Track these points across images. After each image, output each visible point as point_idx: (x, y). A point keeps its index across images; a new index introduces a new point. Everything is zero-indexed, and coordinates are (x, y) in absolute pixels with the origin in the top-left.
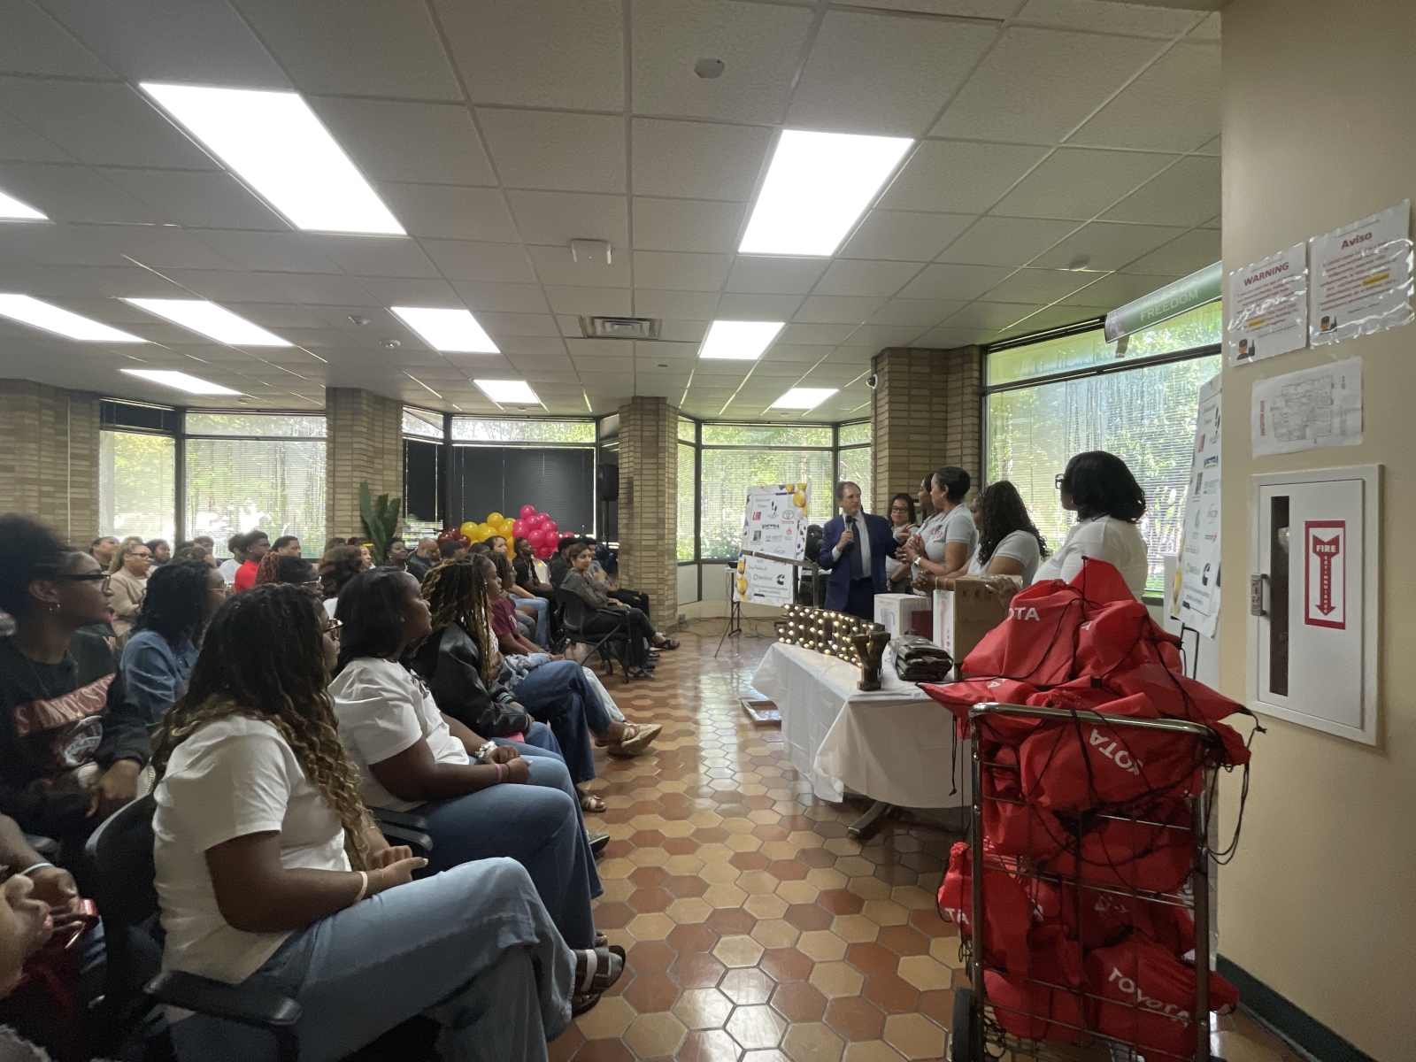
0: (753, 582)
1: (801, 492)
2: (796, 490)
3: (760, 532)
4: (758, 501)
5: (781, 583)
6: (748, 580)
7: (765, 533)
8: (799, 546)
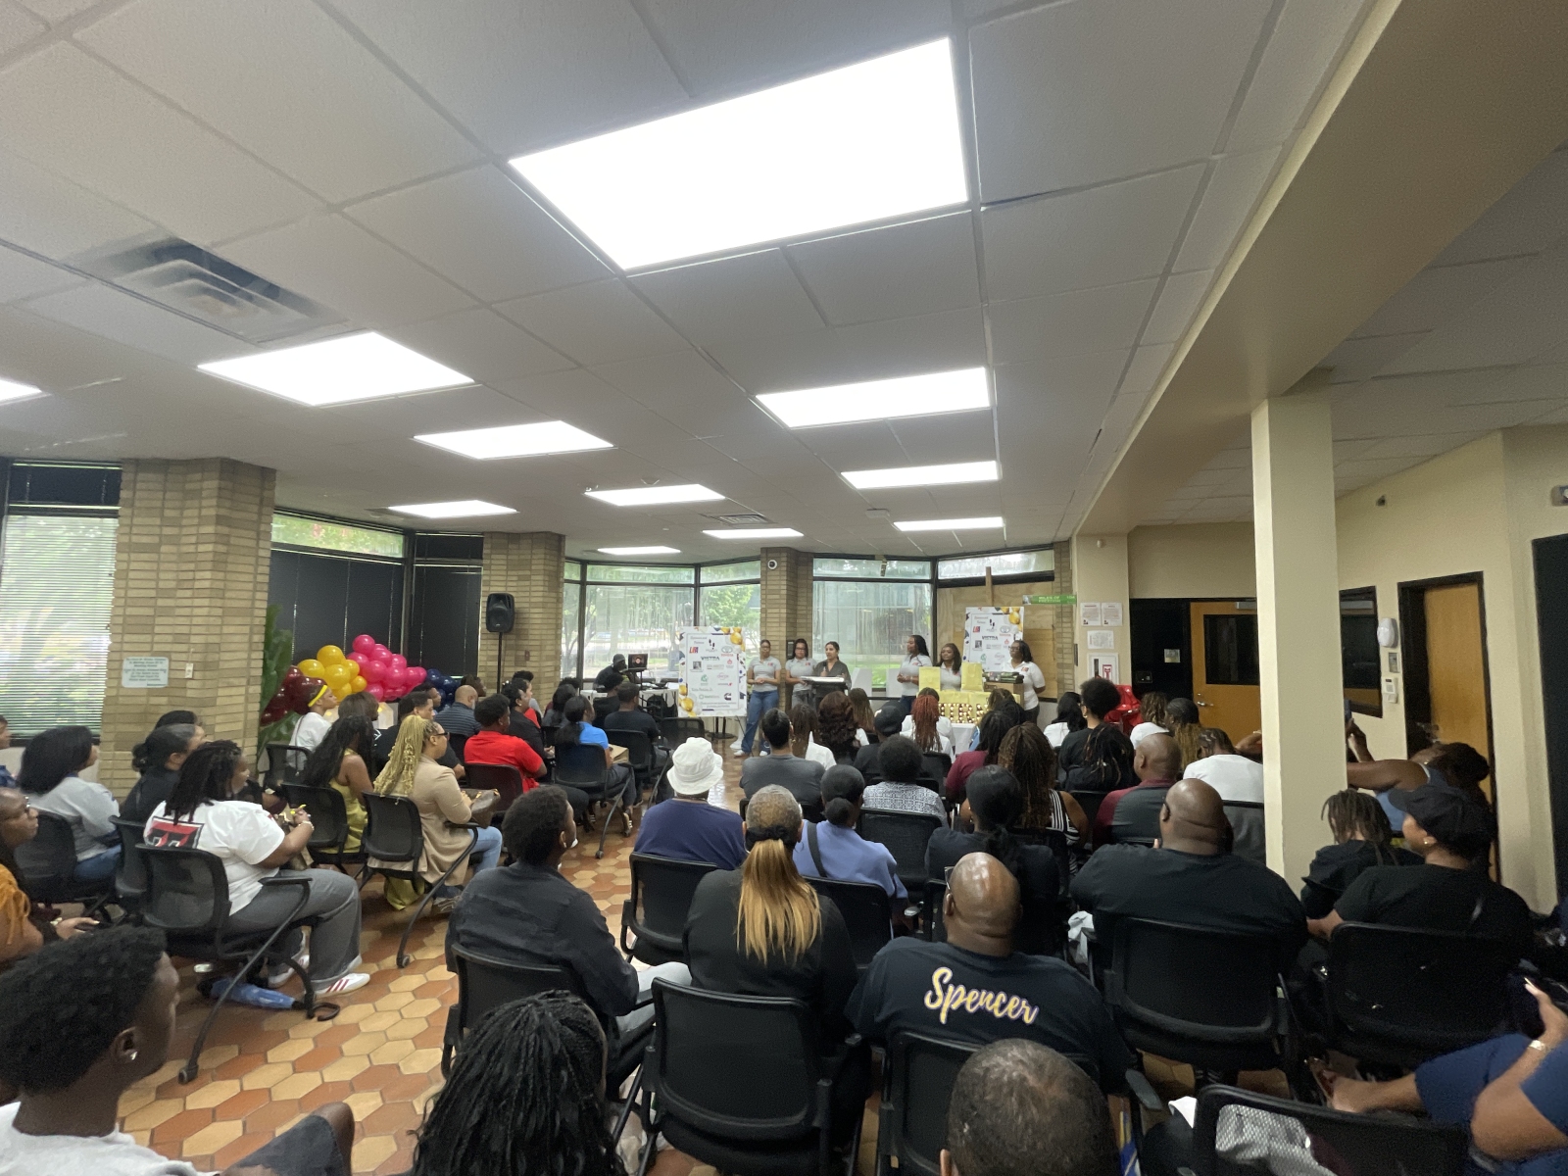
0: (699, 701)
1: (737, 634)
2: (732, 632)
3: (700, 663)
4: (692, 638)
5: (730, 699)
6: (694, 700)
7: (703, 663)
8: (741, 672)
